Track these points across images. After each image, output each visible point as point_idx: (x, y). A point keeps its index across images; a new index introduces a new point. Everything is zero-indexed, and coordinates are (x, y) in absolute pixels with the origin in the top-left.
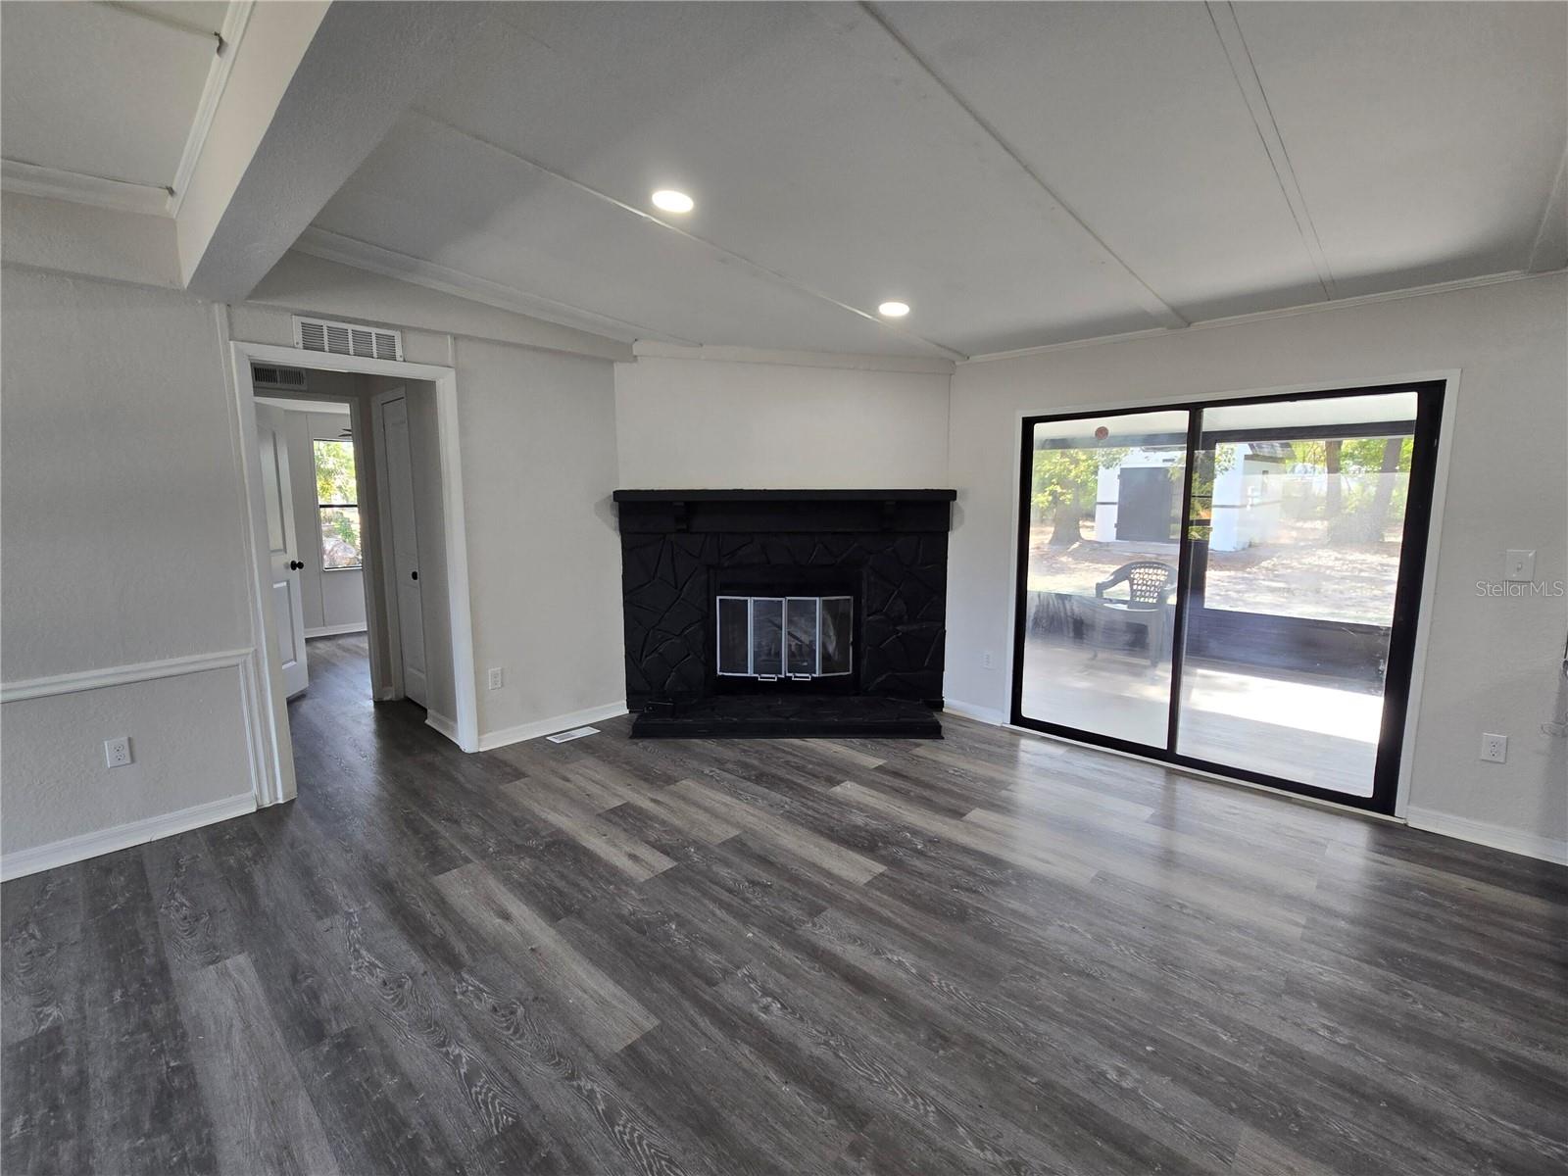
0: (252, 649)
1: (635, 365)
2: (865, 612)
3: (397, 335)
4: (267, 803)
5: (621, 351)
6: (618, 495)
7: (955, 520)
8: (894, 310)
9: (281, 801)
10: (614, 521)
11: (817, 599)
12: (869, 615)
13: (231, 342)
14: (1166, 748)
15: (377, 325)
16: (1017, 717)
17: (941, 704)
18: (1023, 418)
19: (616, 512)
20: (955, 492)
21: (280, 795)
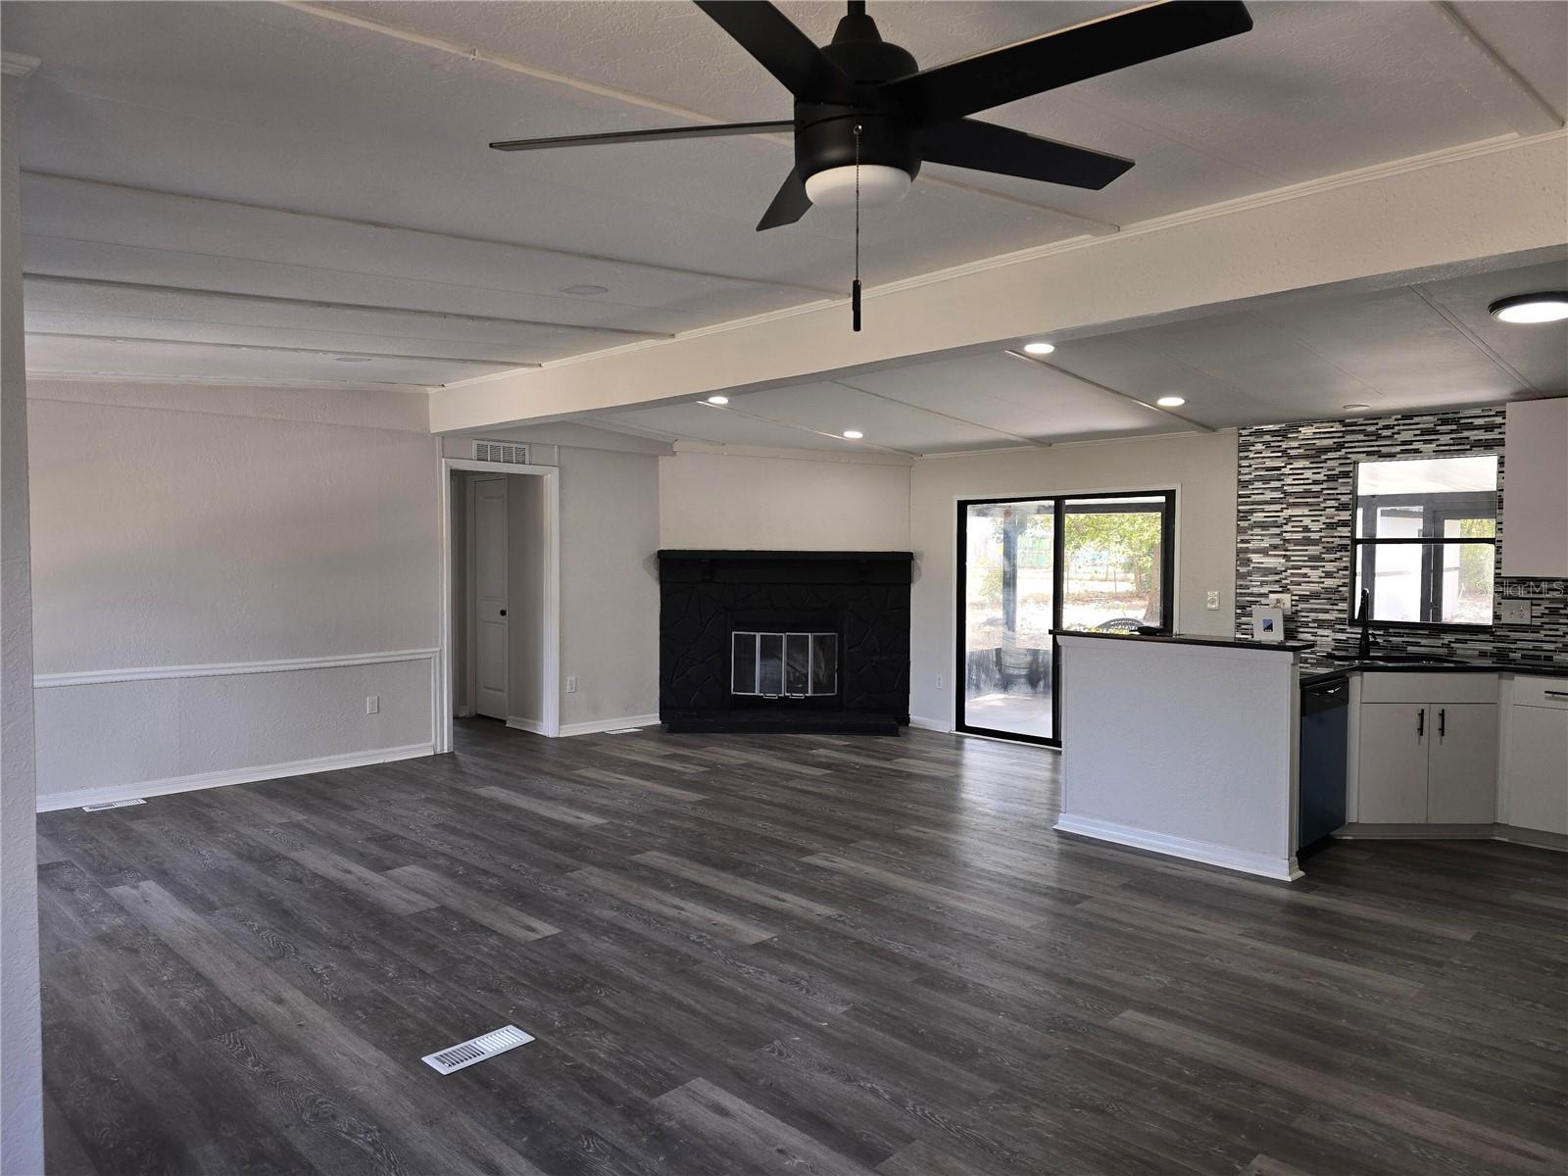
0: (438, 649)
1: (675, 458)
2: (846, 646)
3: (527, 447)
4: (439, 751)
5: (666, 448)
6: (661, 553)
7: (915, 575)
8: (853, 435)
9: (446, 751)
10: (656, 573)
11: (810, 635)
12: (850, 648)
13: (443, 460)
14: (1051, 737)
15: (517, 442)
16: (961, 725)
17: (908, 720)
18: (958, 501)
19: (657, 565)
20: (912, 554)
21: (446, 747)
